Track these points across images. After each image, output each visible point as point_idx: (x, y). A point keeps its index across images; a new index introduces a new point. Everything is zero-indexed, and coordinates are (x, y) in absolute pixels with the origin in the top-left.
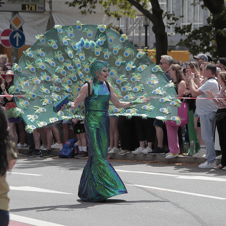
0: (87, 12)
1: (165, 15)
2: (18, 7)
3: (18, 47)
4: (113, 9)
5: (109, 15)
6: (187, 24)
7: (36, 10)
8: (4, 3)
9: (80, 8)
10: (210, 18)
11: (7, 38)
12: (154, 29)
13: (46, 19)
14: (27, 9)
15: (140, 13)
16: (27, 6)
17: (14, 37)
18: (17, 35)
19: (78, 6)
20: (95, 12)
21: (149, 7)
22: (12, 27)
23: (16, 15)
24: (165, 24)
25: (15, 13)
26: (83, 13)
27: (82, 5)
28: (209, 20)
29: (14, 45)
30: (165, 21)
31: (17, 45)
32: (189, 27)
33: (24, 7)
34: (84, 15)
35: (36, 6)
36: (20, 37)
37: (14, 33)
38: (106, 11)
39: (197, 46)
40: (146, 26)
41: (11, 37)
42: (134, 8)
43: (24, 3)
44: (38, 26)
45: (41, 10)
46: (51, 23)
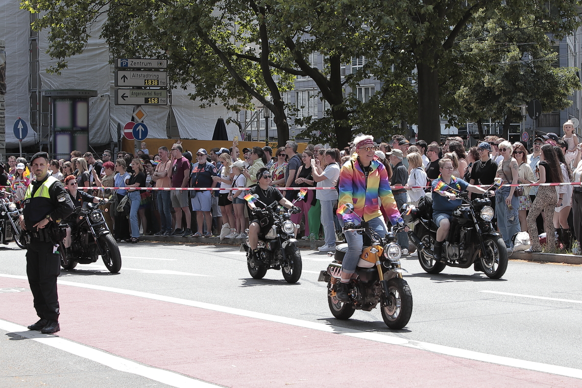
0: (206, 106)
2: (141, 100)
3: (141, 139)
4: (233, 102)
5: (228, 109)
6: (306, 116)
7: (158, 103)
8: (127, 97)
9: (202, 100)
10: (328, 109)
11: (131, 131)
12: (276, 120)
13: (167, 112)
14: (150, 102)
15: (260, 104)
16: (150, 100)
17: (137, 130)
18: (140, 127)
19: (198, 98)
20: (216, 104)
21: (268, 97)
22: (135, 121)
23: (140, 108)
24: (287, 115)
25: (139, 106)
26: (202, 106)
27: (203, 97)
28: (327, 112)
29: (137, 137)
30: (286, 112)
31: (140, 138)
32: (310, 118)
33: (147, 100)
34: (203, 108)
35: (158, 99)
36: (143, 130)
37: (138, 125)
38: (225, 105)
39: (317, 138)
40: (267, 118)
41: (134, 130)
42: (254, 100)
43: (147, 96)
44: (159, 119)
45: (163, 104)
46: (171, 117)
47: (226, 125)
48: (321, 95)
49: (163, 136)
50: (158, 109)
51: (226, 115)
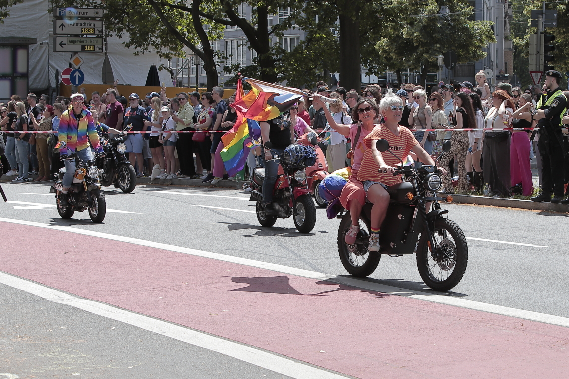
0: (140, 53)
1: (215, 55)
2: (78, 48)
3: (77, 85)
4: (165, 50)
5: (161, 57)
6: (235, 63)
7: (94, 50)
8: (65, 44)
9: (136, 48)
10: (255, 58)
11: (68, 77)
12: (205, 68)
13: (102, 59)
14: (86, 50)
15: (191, 52)
16: (86, 47)
17: (74, 75)
18: (77, 74)
19: (133, 46)
20: (150, 52)
21: (199, 46)
22: (72, 67)
23: (77, 55)
24: (216, 63)
25: (76, 53)
26: (136, 54)
27: (137, 45)
28: (254, 60)
29: (74, 83)
30: (215, 60)
31: (77, 83)
32: (237, 66)
33: (83, 48)
34: (137, 56)
35: (94, 46)
36: (80, 76)
37: (75, 72)
38: (157, 52)
40: (197, 65)
41: (72, 76)
42: (186, 48)
43: (84, 44)
44: (95, 66)
45: (99, 51)
46: (107, 64)
47: (158, 71)
48: (249, 44)
49: (99, 82)
50: (94, 57)
51: (158, 62)
